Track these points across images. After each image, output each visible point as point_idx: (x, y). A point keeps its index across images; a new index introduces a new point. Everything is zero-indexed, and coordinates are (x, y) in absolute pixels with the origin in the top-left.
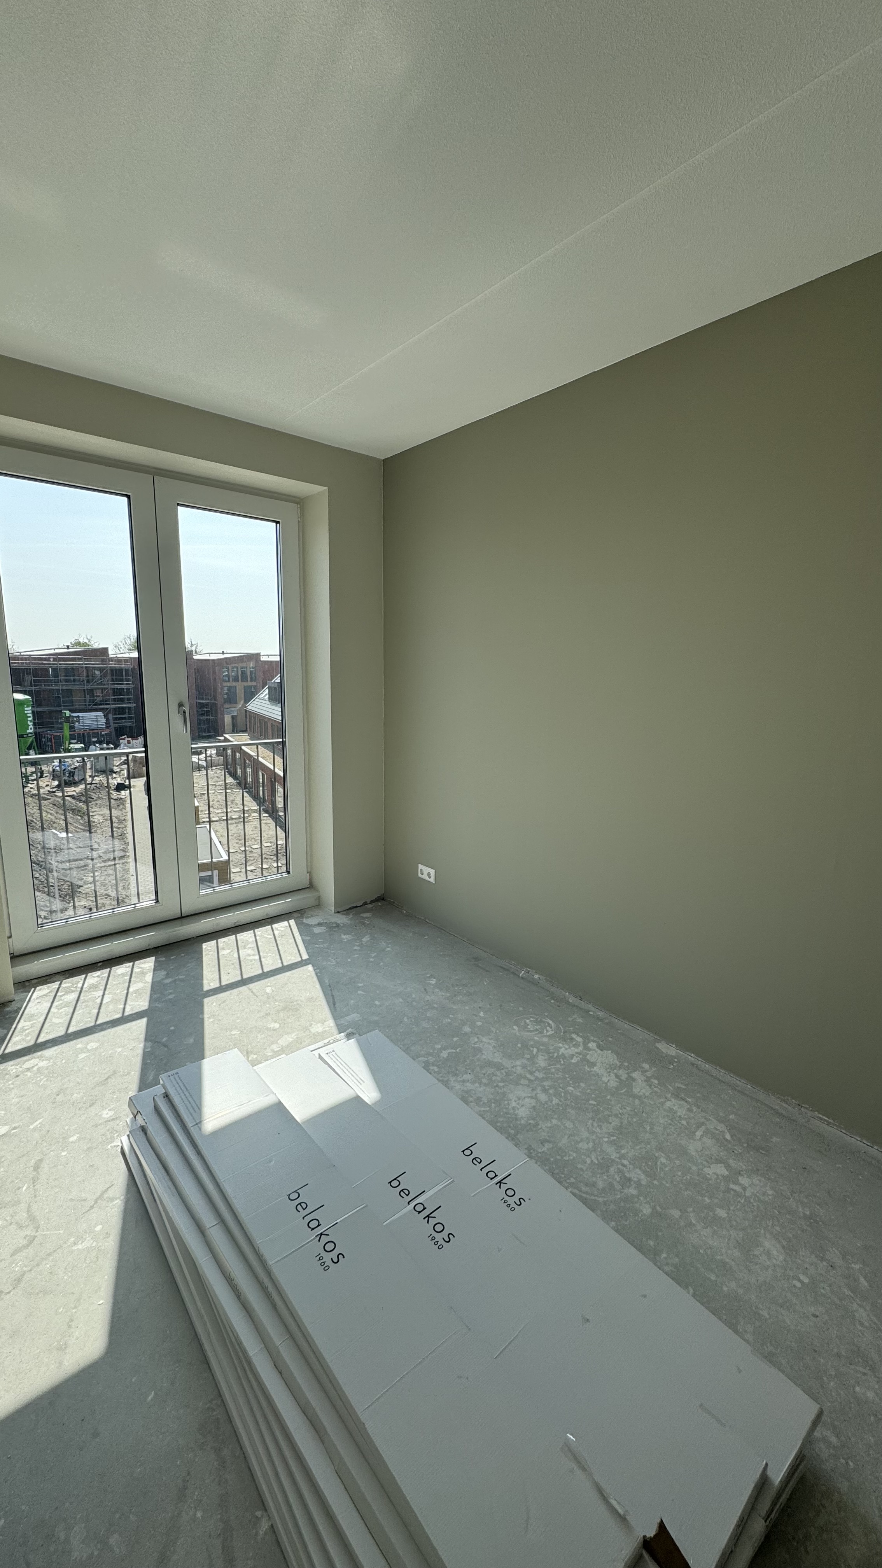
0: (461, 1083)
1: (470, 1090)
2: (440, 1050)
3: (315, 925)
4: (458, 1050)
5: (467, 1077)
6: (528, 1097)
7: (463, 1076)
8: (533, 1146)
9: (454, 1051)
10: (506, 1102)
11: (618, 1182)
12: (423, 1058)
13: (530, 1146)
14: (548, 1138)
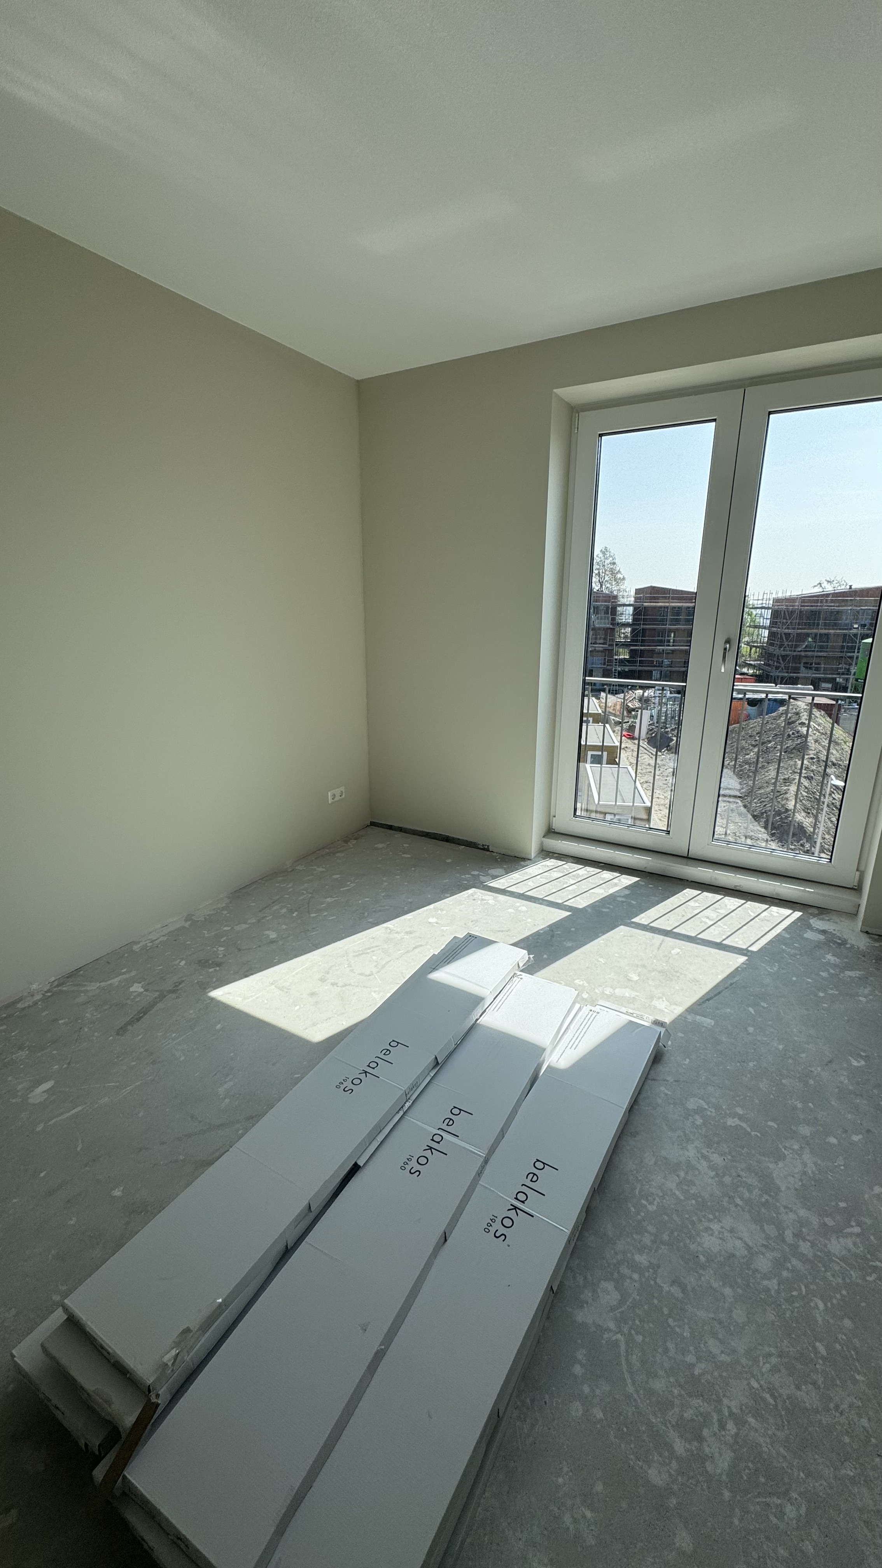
0: (699, 1156)
1: (697, 1169)
2: (735, 1115)
3: (817, 929)
4: (753, 1133)
5: (716, 1158)
6: (745, 1243)
7: (713, 1153)
8: (659, 1270)
9: (749, 1130)
10: (711, 1216)
11: (682, 1417)
12: (704, 1104)
13: (659, 1266)
14: (689, 1288)
